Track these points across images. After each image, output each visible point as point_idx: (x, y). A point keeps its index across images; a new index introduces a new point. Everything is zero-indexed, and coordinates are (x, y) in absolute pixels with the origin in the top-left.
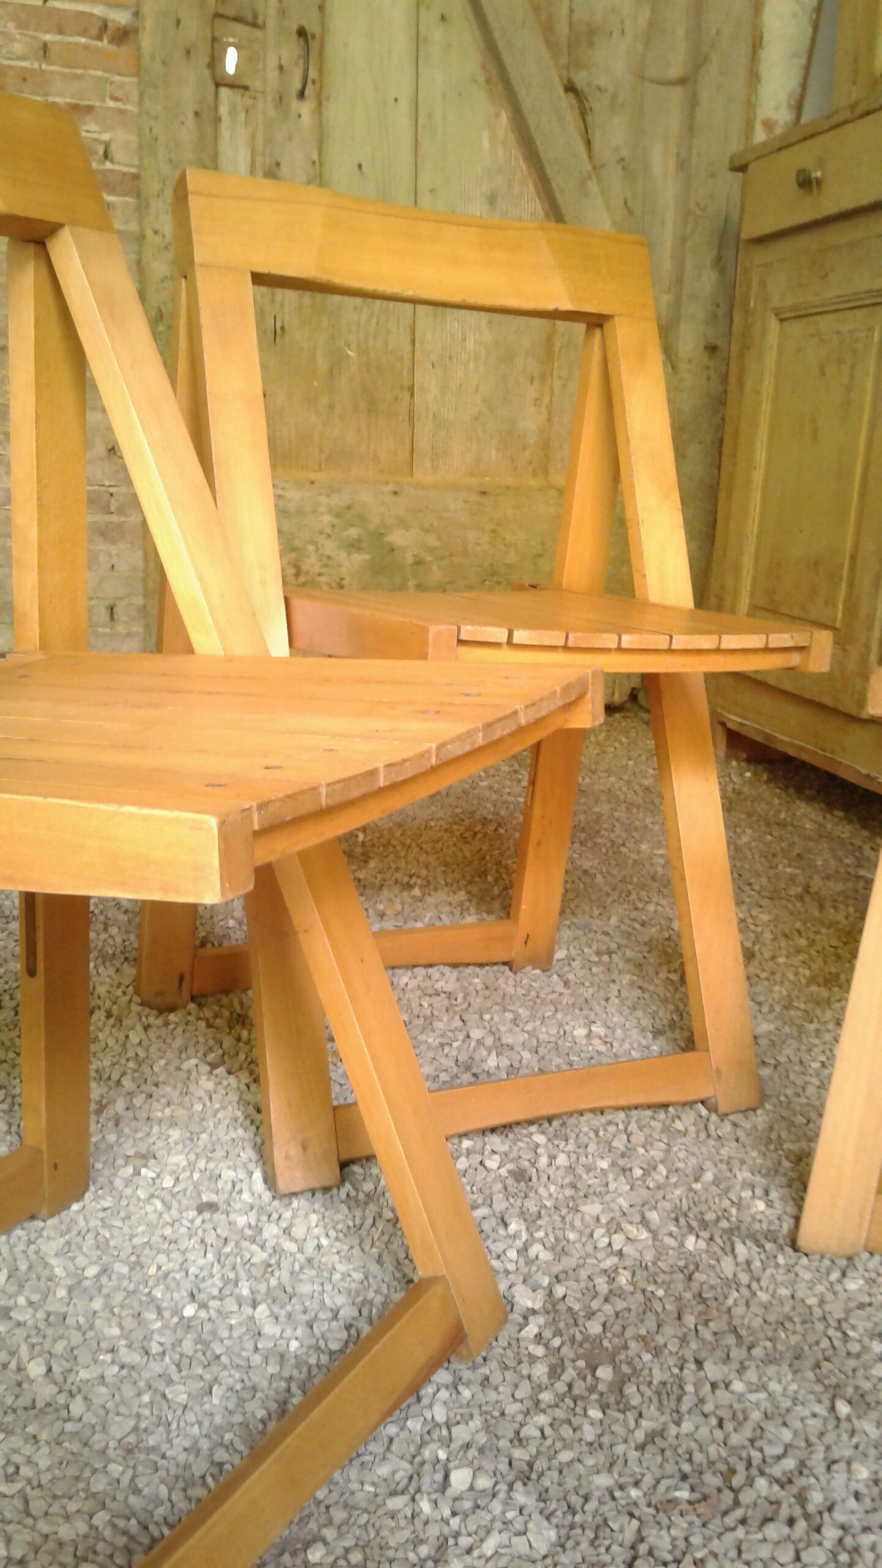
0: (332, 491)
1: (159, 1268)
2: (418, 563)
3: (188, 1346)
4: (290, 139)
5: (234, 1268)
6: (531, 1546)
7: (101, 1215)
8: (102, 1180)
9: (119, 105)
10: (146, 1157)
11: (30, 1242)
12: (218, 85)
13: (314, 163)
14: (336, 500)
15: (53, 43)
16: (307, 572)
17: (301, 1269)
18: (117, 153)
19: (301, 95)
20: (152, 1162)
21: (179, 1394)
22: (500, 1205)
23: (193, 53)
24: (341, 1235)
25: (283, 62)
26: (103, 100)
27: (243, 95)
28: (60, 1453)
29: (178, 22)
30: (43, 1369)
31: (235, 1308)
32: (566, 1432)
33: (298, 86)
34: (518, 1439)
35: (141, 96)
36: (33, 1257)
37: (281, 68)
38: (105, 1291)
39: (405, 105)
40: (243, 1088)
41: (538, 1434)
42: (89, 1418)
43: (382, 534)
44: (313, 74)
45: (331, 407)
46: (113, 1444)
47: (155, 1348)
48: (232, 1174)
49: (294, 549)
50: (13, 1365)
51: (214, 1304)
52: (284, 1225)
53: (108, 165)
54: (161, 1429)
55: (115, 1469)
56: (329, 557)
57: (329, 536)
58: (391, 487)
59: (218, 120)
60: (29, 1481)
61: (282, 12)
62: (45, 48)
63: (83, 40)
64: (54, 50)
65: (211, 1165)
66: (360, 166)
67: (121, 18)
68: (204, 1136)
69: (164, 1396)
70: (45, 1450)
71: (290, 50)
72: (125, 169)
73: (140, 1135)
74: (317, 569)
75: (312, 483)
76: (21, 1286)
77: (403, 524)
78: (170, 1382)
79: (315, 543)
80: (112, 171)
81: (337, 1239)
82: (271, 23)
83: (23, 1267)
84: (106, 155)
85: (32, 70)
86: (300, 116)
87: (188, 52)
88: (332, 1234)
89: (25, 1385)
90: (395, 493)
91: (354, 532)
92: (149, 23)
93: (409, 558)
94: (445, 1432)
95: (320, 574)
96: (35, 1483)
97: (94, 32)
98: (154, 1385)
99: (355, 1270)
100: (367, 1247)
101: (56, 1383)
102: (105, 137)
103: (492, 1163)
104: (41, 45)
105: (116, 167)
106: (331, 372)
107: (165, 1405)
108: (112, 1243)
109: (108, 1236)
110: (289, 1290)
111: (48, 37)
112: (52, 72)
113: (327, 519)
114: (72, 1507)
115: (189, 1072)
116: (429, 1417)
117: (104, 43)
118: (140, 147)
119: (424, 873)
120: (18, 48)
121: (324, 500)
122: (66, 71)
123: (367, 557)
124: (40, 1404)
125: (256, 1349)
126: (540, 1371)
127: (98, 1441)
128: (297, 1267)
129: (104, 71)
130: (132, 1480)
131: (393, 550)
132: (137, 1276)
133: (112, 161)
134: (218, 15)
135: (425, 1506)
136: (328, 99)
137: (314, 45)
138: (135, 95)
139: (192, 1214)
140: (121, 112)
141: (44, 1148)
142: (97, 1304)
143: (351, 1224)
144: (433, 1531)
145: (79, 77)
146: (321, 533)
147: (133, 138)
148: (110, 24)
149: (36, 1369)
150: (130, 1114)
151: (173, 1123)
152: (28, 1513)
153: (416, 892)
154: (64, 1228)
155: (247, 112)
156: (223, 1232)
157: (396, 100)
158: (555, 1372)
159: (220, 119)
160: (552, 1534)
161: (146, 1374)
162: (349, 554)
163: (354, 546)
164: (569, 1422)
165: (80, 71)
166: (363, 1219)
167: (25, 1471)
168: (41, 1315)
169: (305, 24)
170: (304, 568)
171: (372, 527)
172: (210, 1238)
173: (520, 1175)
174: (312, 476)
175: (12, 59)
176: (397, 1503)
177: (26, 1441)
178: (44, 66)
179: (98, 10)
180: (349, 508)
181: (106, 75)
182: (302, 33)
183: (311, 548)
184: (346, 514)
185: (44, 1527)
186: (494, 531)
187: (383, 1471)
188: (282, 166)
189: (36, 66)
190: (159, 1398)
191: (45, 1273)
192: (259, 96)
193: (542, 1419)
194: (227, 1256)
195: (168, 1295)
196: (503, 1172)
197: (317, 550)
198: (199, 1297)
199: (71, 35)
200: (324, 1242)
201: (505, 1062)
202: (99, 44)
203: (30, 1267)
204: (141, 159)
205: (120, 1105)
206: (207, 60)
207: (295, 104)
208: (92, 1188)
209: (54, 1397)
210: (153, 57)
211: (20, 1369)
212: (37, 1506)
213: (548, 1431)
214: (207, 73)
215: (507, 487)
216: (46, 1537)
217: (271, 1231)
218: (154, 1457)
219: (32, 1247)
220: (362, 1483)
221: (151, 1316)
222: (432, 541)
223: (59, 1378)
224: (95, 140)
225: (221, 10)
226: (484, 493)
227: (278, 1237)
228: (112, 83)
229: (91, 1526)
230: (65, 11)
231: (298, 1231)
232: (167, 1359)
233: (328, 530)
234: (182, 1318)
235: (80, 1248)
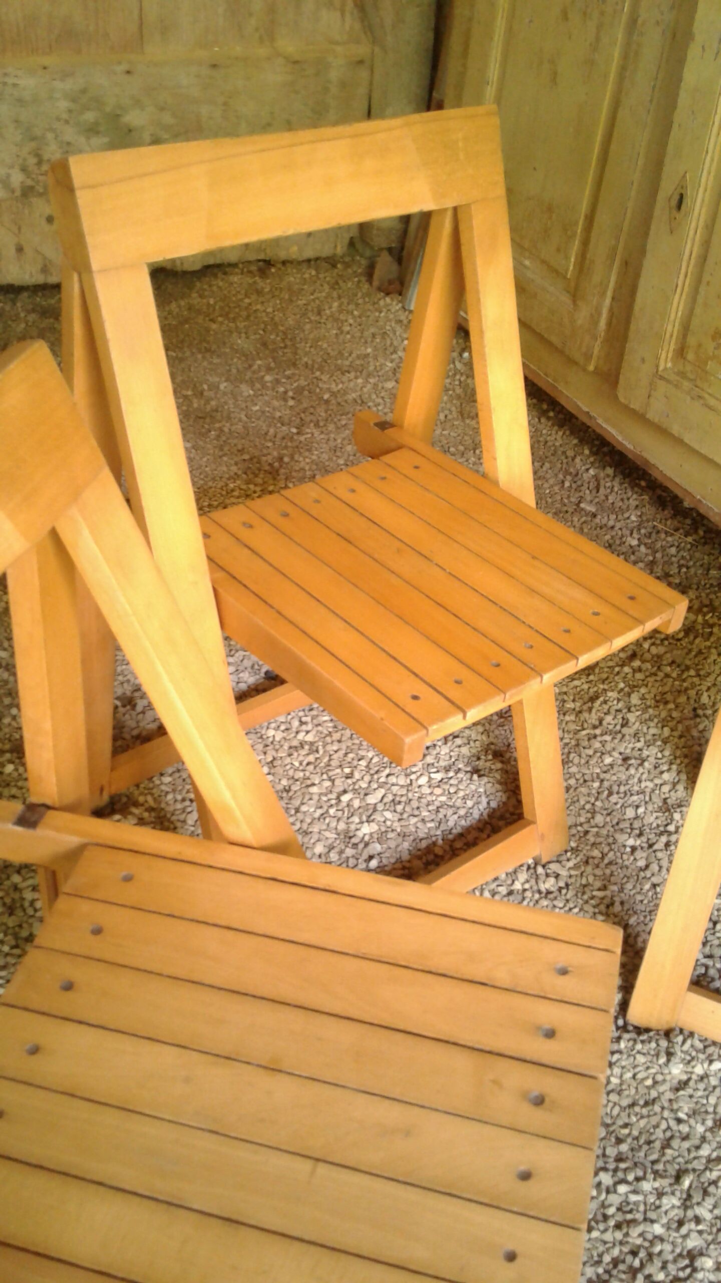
0: (65, 75)
2: (156, 141)
14: (69, 85)
16: (49, 161)
43: (119, 116)
49: (33, 139)
56: (69, 144)
57: (67, 122)
58: (124, 67)
75: (45, 68)
77: (138, 103)
79: (52, 129)
90: (128, 72)
91: (90, 116)
93: (147, 138)
113: (63, 104)
121: (58, 85)
123: (105, 139)
131: (130, 131)
146: (58, 119)
162: (88, 138)
163: (92, 129)
170: (46, 157)
171: (108, 109)
174: (46, 61)
180: (84, 91)
183: (50, 136)
184: (82, 98)
186: (225, 104)
197: (56, 138)
215: (237, 58)
222: (167, 117)
226: (214, 66)
233: (65, 116)
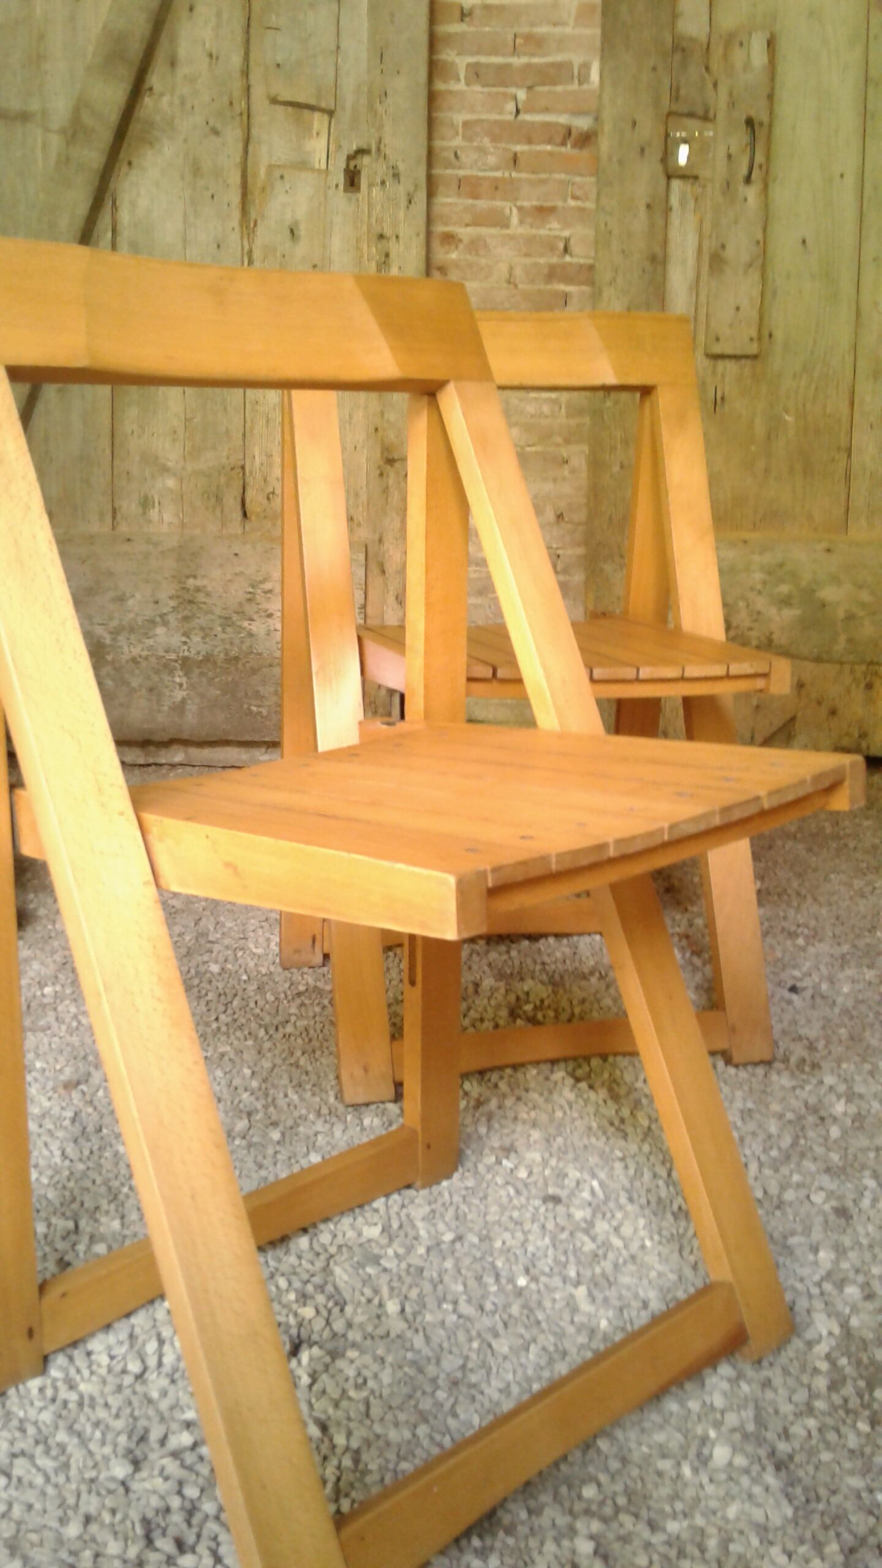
0: (763, 550)
1: (504, 1243)
2: (850, 617)
3: (515, 1310)
4: (736, 222)
5: (565, 1252)
6: (767, 1517)
7: (464, 1192)
8: (469, 1165)
9: (579, 203)
10: (509, 1150)
11: (403, 1206)
12: (669, 177)
13: (758, 242)
14: (767, 559)
15: (523, 153)
16: (737, 627)
17: (625, 1262)
18: (575, 247)
19: (748, 180)
20: (513, 1155)
21: (502, 1346)
22: (817, 1235)
23: (646, 152)
24: (664, 1241)
25: (733, 150)
26: (565, 200)
27: (693, 184)
28: (400, 1374)
29: (634, 123)
30: (398, 1308)
31: (560, 1284)
32: (832, 1436)
33: (744, 171)
34: (786, 1435)
35: (598, 194)
36: (404, 1218)
37: (729, 156)
38: (457, 1255)
39: (850, 180)
40: (601, 1102)
41: (804, 1433)
42: (426, 1351)
43: (813, 591)
44: (759, 158)
45: (767, 471)
46: (442, 1376)
47: (488, 1306)
48: (578, 1175)
49: (726, 605)
50: (376, 1301)
51: (543, 1279)
52: (615, 1223)
53: (568, 259)
54: (483, 1372)
55: (441, 1395)
56: (759, 613)
57: (760, 592)
58: (824, 545)
59: (668, 210)
60: (372, 1392)
61: (732, 105)
62: (515, 159)
63: (549, 148)
64: (522, 160)
65: (561, 1165)
66: (804, 242)
67: (583, 123)
68: (560, 1140)
69: (490, 1346)
70: (388, 1370)
71: (738, 140)
72: (582, 261)
73: (506, 1131)
74: (747, 624)
75: (745, 542)
76: (391, 1240)
77: (836, 580)
78: (496, 1335)
79: (744, 598)
80: (570, 264)
81: (660, 1243)
82: (721, 116)
83: (395, 1225)
84: (566, 250)
85: (503, 179)
86: (746, 200)
87: (642, 150)
88: (656, 1237)
89: (383, 1319)
90: (829, 550)
91: (784, 589)
92: (607, 128)
93: (841, 614)
94: (718, 1416)
95: (750, 629)
96: (377, 1394)
97: (559, 139)
98: (484, 1335)
99: (671, 1271)
100: (686, 1253)
101: (407, 1321)
102: (566, 233)
103: (818, 1198)
104: (512, 155)
105: (575, 260)
106: (769, 437)
107: (489, 1352)
108: (469, 1217)
109: (467, 1210)
110: (612, 1279)
111: (518, 148)
112: (520, 180)
113: (758, 576)
114: (402, 1417)
115: (556, 1083)
116: (708, 1402)
117: (568, 149)
118: (596, 243)
119: (813, 923)
120: (492, 160)
121: (756, 558)
122: (533, 176)
123: (798, 612)
124: (393, 1335)
125: (572, 1322)
126: (821, 1383)
127: (431, 1370)
128: (621, 1260)
129: (567, 173)
130: (453, 1406)
131: (824, 605)
132: (485, 1246)
133: (571, 255)
134: (670, 114)
135: (687, 1471)
136: (774, 180)
137: (761, 134)
138: (593, 195)
139: (537, 1202)
140: (581, 210)
141: (419, 1129)
142: (449, 1264)
143: (675, 1232)
144: (689, 1493)
145: (543, 182)
146: (752, 589)
147: (591, 233)
148: (574, 131)
149: (392, 1307)
150: (501, 1112)
151: (534, 1125)
152: (368, 1415)
153: (801, 941)
154: (432, 1199)
155: (696, 200)
156: (561, 1221)
157: (842, 176)
158: (833, 1387)
159: (671, 209)
160: (789, 1512)
161: (478, 1326)
162: (780, 609)
163: (785, 602)
164: (838, 1431)
165: (544, 176)
166: (686, 1230)
167: (371, 1383)
168: (404, 1265)
169: (753, 114)
170: (734, 624)
171: (804, 583)
172: (550, 1226)
173: (842, 1212)
174: (746, 535)
175: (485, 170)
176: (665, 1465)
177: (375, 1360)
178: (514, 174)
179: (563, 119)
180: (781, 565)
181: (568, 177)
182: (750, 122)
183: (741, 604)
184: (776, 572)
185: (378, 1429)
187: (660, 1437)
188: (727, 247)
189: (507, 174)
190: (485, 1346)
191: (412, 1233)
192: (709, 185)
193: (812, 1423)
194: (561, 1242)
195: (507, 1266)
196: (827, 1207)
197: (748, 606)
198: (532, 1271)
199: (539, 143)
200: (648, 1243)
201: (852, 1109)
202: (563, 149)
203: (401, 1227)
204: (596, 252)
205: (493, 1104)
206: (660, 155)
207: (742, 189)
208: (460, 1170)
209: (403, 1331)
210: (610, 159)
211: (381, 1305)
212: (376, 1411)
213: (815, 1433)
214: (659, 168)
216: (378, 1437)
217: (602, 1227)
218: (473, 1391)
219: (405, 1211)
220: (640, 1444)
221: (489, 1280)
222: (865, 596)
223: (410, 1317)
224: (556, 237)
225: (674, 108)
227: (608, 1233)
228: (573, 184)
229: (414, 1435)
230: (533, 123)
231: (627, 1230)
232: (497, 1317)
233: (759, 587)
234: (515, 1286)
235: (442, 1216)
